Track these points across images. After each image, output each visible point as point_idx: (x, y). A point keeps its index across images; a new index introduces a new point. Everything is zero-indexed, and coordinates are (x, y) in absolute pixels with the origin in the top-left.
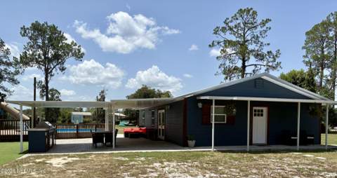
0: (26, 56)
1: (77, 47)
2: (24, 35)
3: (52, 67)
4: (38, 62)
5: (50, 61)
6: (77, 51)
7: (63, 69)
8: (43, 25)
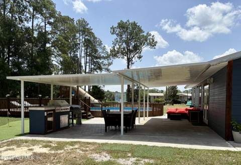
0: (114, 49)
1: (151, 37)
2: (113, 34)
3: (132, 56)
4: (123, 54)
5: (131, 51)
6: (151, 41)
7: (140, 57)
8: (126, 23)
